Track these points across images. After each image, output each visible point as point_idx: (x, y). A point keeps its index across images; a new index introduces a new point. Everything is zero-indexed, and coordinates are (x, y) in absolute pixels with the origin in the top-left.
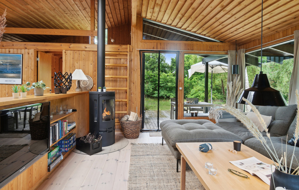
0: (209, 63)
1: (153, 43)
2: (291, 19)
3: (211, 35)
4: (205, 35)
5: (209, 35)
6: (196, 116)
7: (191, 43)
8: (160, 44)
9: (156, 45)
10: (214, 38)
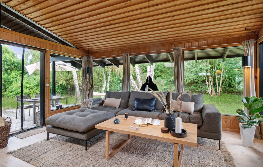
0: (56, 63)
1: (15, 35)
2: (123, 46)
3: (72, 42)
4: (67, 40)
5: (70, 41)
6: (61, 108)
7: (56, 45)
8: (25, 38)
9: (20, 39)
10: (73, 44)
